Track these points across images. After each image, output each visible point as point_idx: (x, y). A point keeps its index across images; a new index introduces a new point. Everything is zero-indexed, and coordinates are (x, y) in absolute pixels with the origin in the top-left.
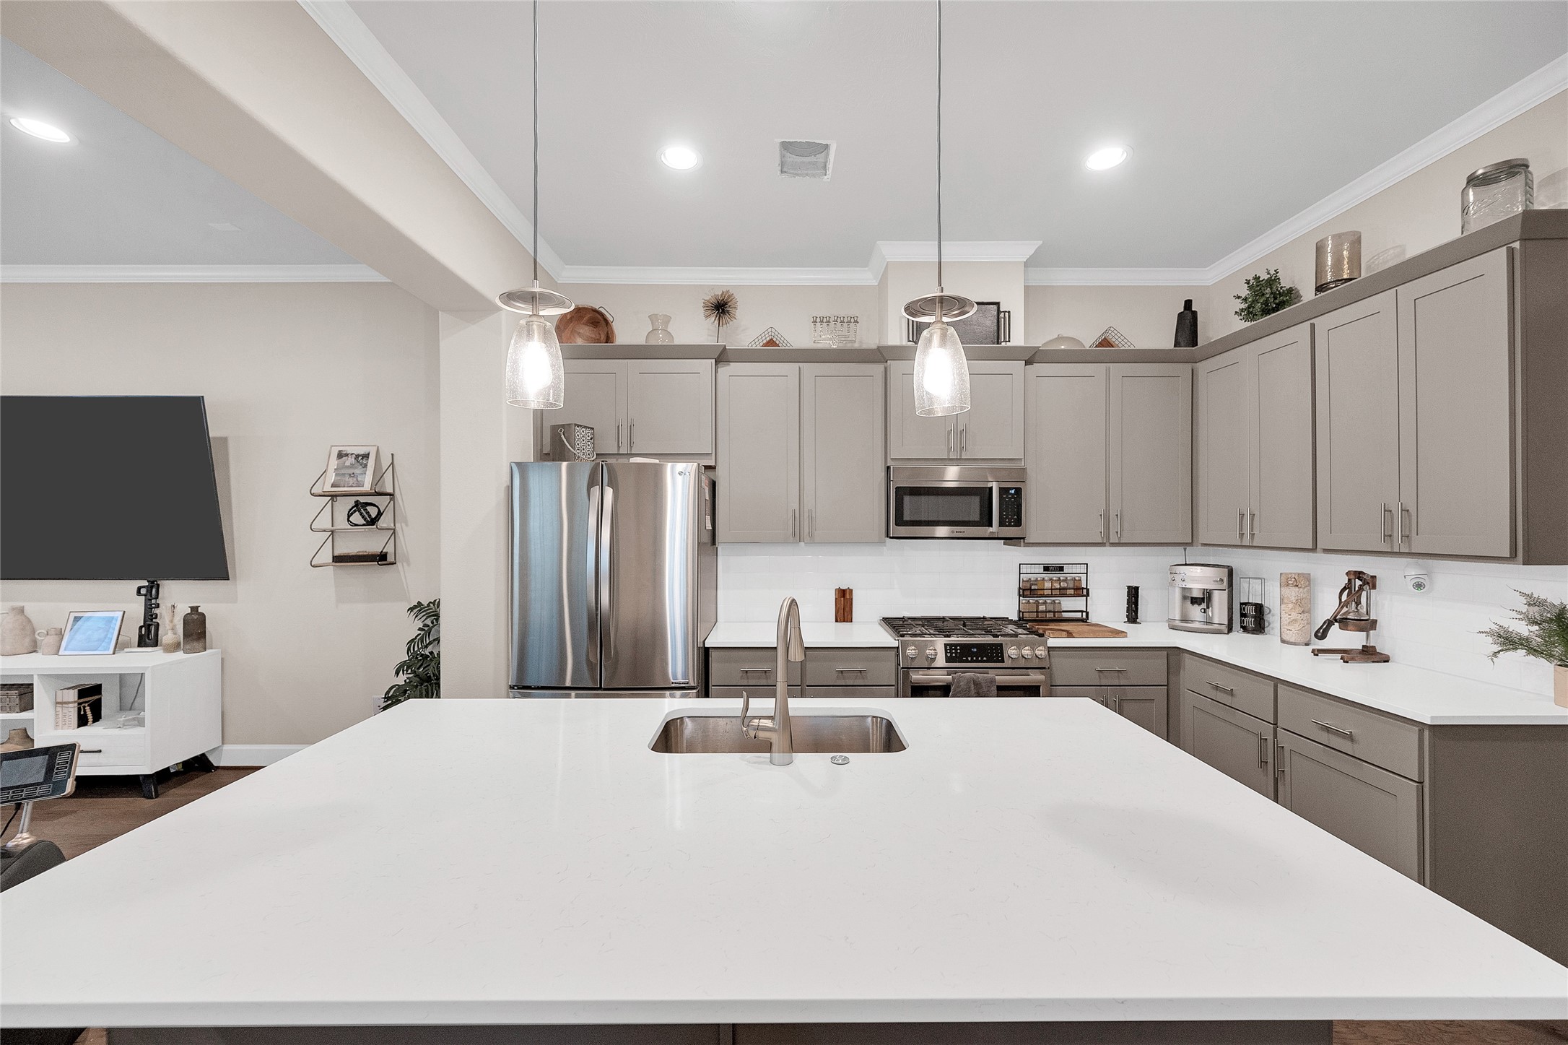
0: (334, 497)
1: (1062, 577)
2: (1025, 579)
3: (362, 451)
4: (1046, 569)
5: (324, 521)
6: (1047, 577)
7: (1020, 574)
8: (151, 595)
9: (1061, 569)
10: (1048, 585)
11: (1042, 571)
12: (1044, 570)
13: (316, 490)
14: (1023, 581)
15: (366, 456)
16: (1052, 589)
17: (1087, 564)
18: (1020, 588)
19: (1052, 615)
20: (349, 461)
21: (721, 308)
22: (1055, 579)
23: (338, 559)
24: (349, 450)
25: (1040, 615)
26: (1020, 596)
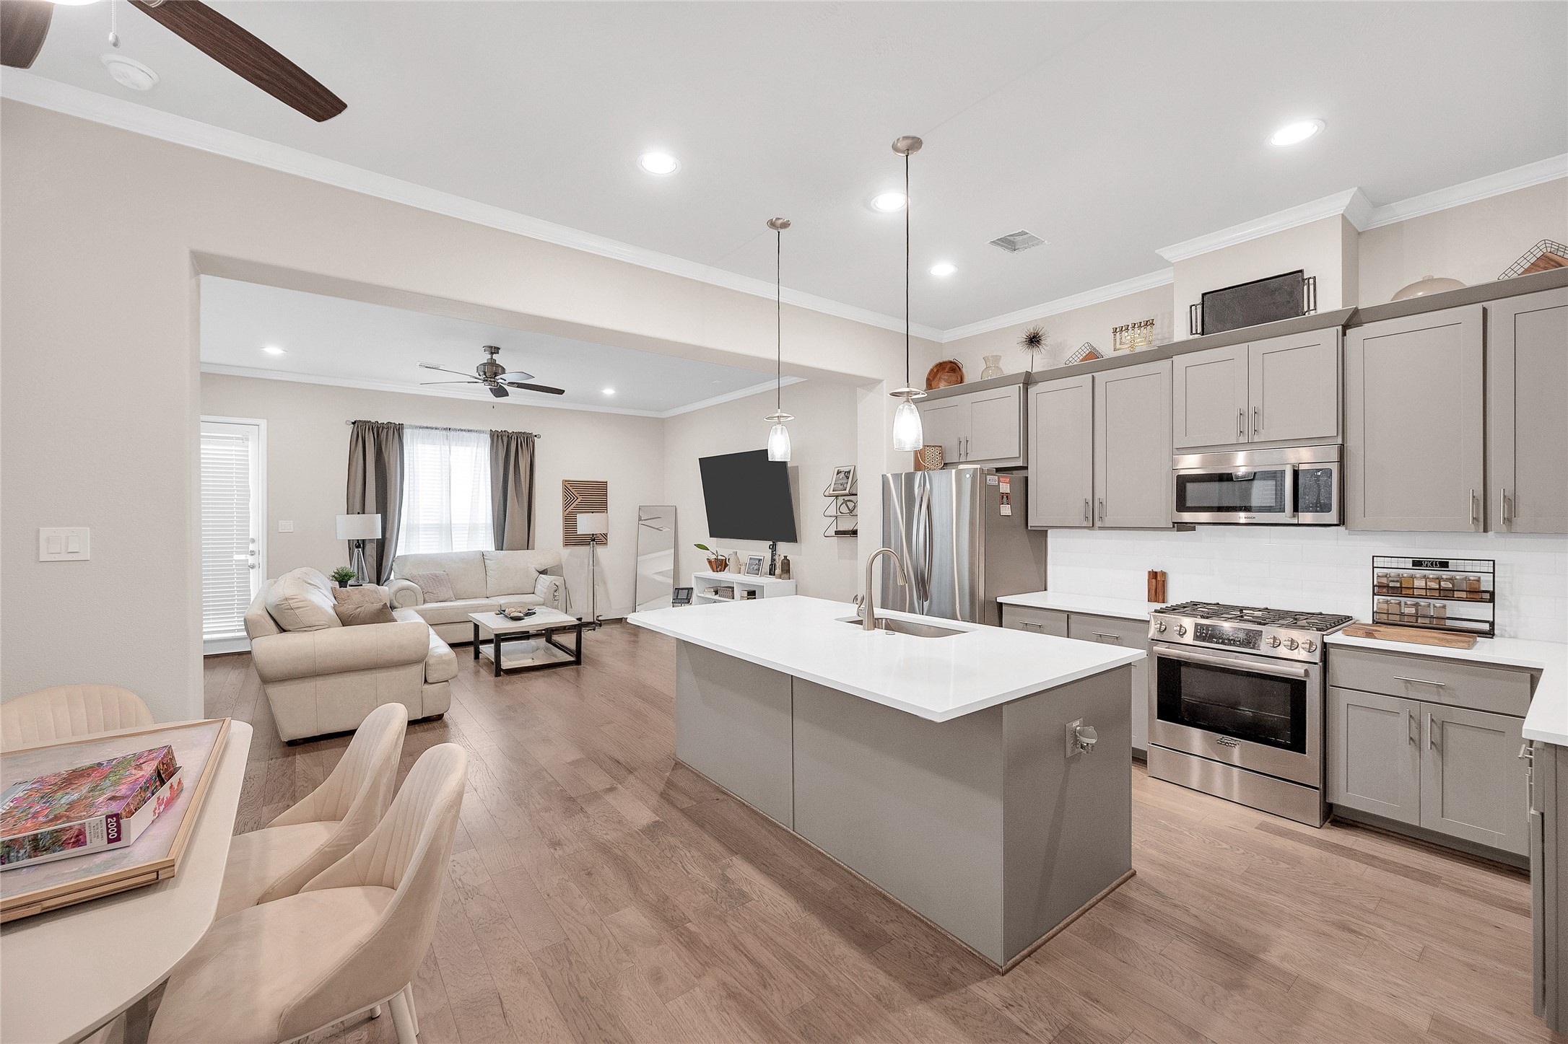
0: (837, 496)
1: (1445, 575)
2: (1380, 574)
3: (847, 469)
4: (1417, 563)
5: (832, 511)
6: (1418, 573)
7: (1373, 567)
8: (773, 548)
9: (1444, 564)
10: (1421, 583)
11: (1410, 566)
12: (1413, 566)
13: (826, 494)
14: (1378, 576)
15: (849, 472)
16: (1426, 589)
17: (1494, 561)
18: (1374, 586)
19: (1427, 621)
20: (842, 475)
21: (1034, 340)
22: (1431, 576)
23: (837, 533)
24: (842, 469)
25: (1406, 619)
26: (1374, 594)
